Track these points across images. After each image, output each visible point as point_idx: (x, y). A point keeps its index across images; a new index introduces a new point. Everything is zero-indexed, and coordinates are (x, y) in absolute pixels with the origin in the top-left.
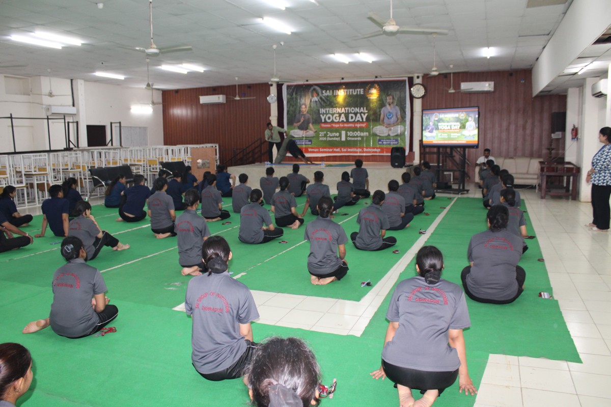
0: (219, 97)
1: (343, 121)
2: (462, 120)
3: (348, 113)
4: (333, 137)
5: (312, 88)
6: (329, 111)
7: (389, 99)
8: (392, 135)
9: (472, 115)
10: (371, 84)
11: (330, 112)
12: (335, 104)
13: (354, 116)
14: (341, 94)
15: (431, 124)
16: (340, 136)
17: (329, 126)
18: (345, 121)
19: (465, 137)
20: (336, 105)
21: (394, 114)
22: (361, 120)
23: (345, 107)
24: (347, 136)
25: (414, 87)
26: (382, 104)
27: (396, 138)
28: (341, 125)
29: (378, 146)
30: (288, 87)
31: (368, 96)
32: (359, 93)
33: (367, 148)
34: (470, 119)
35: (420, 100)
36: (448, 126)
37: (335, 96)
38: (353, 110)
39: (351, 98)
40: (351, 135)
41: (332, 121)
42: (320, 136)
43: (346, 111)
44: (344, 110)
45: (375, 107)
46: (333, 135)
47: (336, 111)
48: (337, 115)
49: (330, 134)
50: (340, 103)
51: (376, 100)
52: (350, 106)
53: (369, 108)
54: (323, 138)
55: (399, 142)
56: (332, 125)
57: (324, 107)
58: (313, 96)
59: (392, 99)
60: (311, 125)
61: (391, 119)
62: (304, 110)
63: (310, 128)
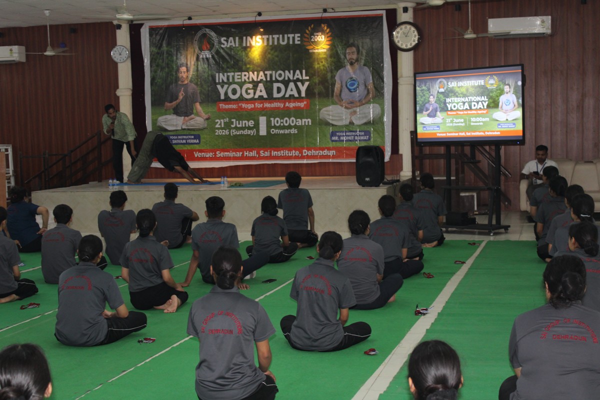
0: (11, 50)
1: (261, 97)
2: (492, 91)
3: (271, 82)
4: (242, 128)
5: (199, 34)
6: (233, 77)
7: (351, 54)
8: (356, 122)
9: (511, 81)
10: (315, 25)
11: (236, 80)
12: (245, 64)
13: (282, 86)
14: (257, 44)
15: (432, 99)
16: (257, 126)
17: (234, 106)
18: (265, 96)
19: (499, 125)
20: (248, 66)
21: (361, 82)
22: (296, 95)
23: (264, 70)
24: (269, 126)
25: (398, 29)
26: (336, 61)
27: (366, 128)
28: (259, 105)
29: (331, 145)
30: (153, 30)
31: (308, 47)
32: (291, 43)
33: (309, 149)
34: (506, 88)
35: (411, 53)
36: (464, 103)
37: (247, 48)
38: (280, 75)
39: (276, 51)
40: (277, 125)
41: (239, 97)
42: (217, 126)
43: (266, 78)
44: (263, 75)
45: (324, 69)
46: (242, 125)
47: (248, 78)
48: (251, 86)
49: (237, 122)
50: (255, 62)
51: (324, 55)
52: (275, 67)
53: (313, 72)
54: (223, 131)
55: (372, 136)
56: (241, 104)
57: (224, 70)
58: (201, 49)
59: (356, 53)
60: (198, 105)
61: (355, 91)
62: (184, 77)
63: (196, 111)
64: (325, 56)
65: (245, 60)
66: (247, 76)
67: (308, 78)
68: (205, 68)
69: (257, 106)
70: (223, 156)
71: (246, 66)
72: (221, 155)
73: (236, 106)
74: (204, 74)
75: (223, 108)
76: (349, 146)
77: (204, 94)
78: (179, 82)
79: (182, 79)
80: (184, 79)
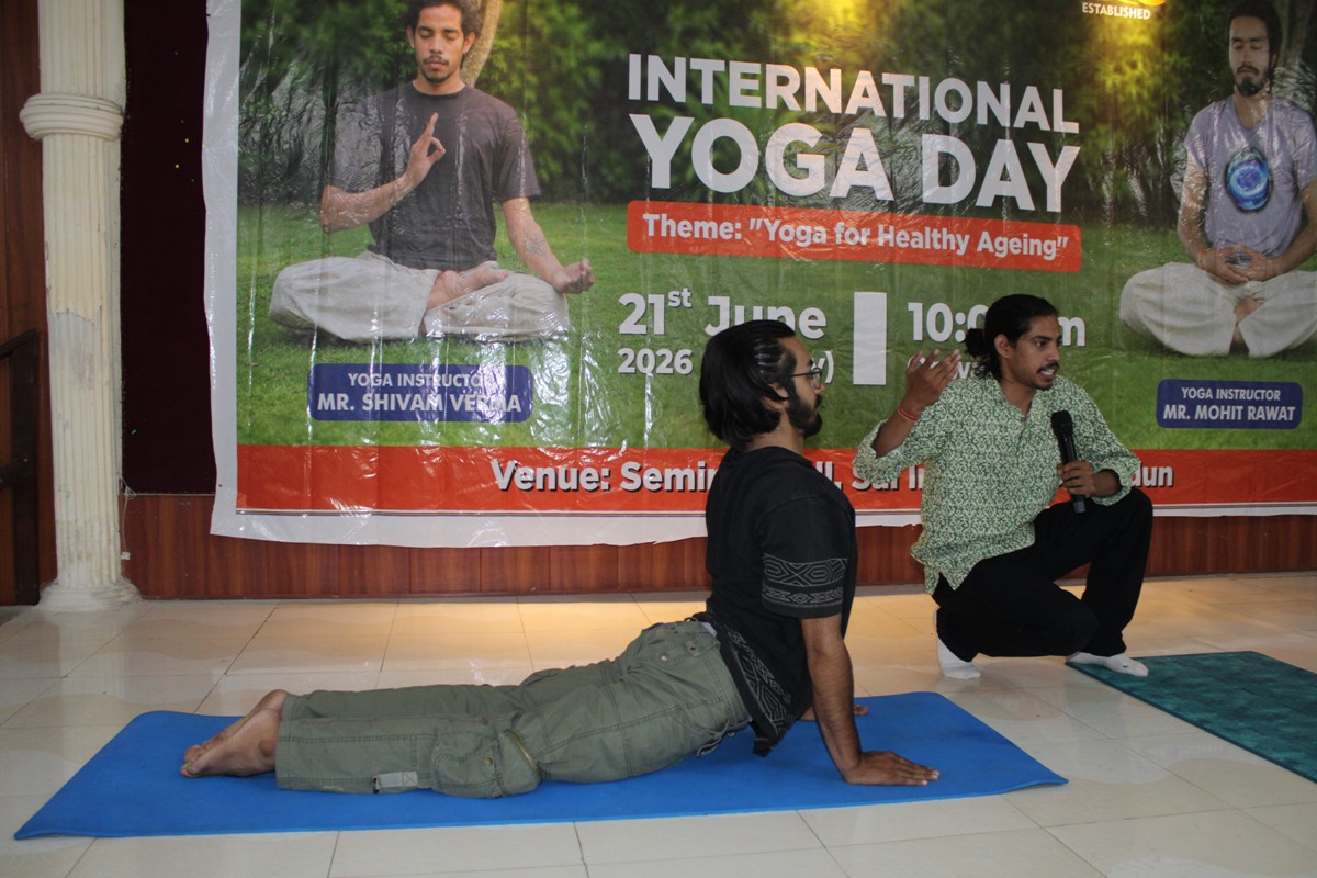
1: (861, 197)
3: (913, 125)
6: (720, 82)
7: (1249, 44)
8: (1260, 346)
11: (736, 99)
12: (782, 25)
13: (963, 154)
16: (839, 336)
17: (726, 230)
18: (883, 192)
20: (798, 38)
21: (1279, 172)
22: (1026, 202)
23: (878, 67)
24: (900, 340)
27: (1294, 373)
28: (850, 234)
29: (1162, 440)
38: (954, 99)
40: (939, 337)
41: (751, 187)
42: (629, 326)
43: (889, 107)
44: (873, 91)
45: (1139, 96)
47: (800, 95)
48: (810, 134)
49: (738, 311)
50: (831, 23)
51: (1142, 33)
52: (930, 58)
53: (1094, 103)
54: (660, 353)
55: (1303, 408)
56: (759, 221)
57: (674, 44)
59: (1265, 47)
60: (520, 208)
61: (1257, 210)
62: (445, 56)
63: (508, 241)
64: (1145, 40)
65: (785, 7)
66: (794, 85)
67: (1074, 128)
68: (570, 21)
69: (843, 238)
70: (657, 486)
71: (787, 33)
72: (647, 478)
73: (736, 231)
74: (560, 52)
75: (664, 233)
76: (1223, 448)
77: (559, 154)
78: (414, 83)
79: (434, 66)
80: (444, 68)
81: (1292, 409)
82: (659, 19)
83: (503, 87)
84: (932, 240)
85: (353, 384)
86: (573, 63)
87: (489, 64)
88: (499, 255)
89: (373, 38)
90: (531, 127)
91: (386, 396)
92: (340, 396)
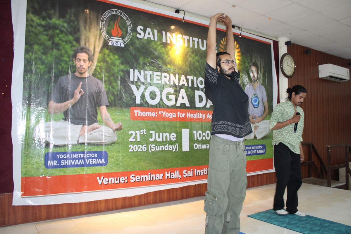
1: (183, 106)
3: (193, 88)
4: (163, 143)
6: (151, 77)
7: (254, 72)
8: (258, 136)
11: (155, 81)
12: (165, 63)
13: (203, 95)
14: (178, 43)
16: (179, 140)
17: (153, 114)
18: (188, 105)
21: (261, 99)
23: (186, 74)
24: (192, 140)
27: (264, 142)
28: (181, 115)
37: (166, 46)
38: (201, 82)
39: (196, 55)
40: (200, 139)
41: (159, 103)
42: (131, 139)
43: (188, 84)
44: (185, 80)
46: (163, 138)
47: (169, 81)
48: (172, 90)
49: (157, 134)
50: (176, 64)
52: (197, 72)
54: (139, 146)
55: (266, 150)
56: (161, 112)
57: (141, 67)
58: (110, 34)
59: (257, 72)
60: (104, 109)
61: (257, 107)
62: (84, 67)
63: (101, 117)
65: (166, 59)
66: (168, 78)
68: (116, 59)
69: (179, 116)
70: (139, 180)
71: (166, 65)
72: (136, 178)
73: (156, 114)
74: (113, 67)
75: (139, 115)
76: (254, 160)
77: (113, 94)
78: (75, 73)
79: (81, 69)
80: (83, 70)
81: (264, 150)
82: (137, 60)
83: (99, 76)
84: (198, 116)
85: (58, 158)
86: (116, 71)
87: (95, 70)
88: (98, 121)
89: (64, 60)
90: (106, 87)
91: (68, 161)
92: (54, 161)
